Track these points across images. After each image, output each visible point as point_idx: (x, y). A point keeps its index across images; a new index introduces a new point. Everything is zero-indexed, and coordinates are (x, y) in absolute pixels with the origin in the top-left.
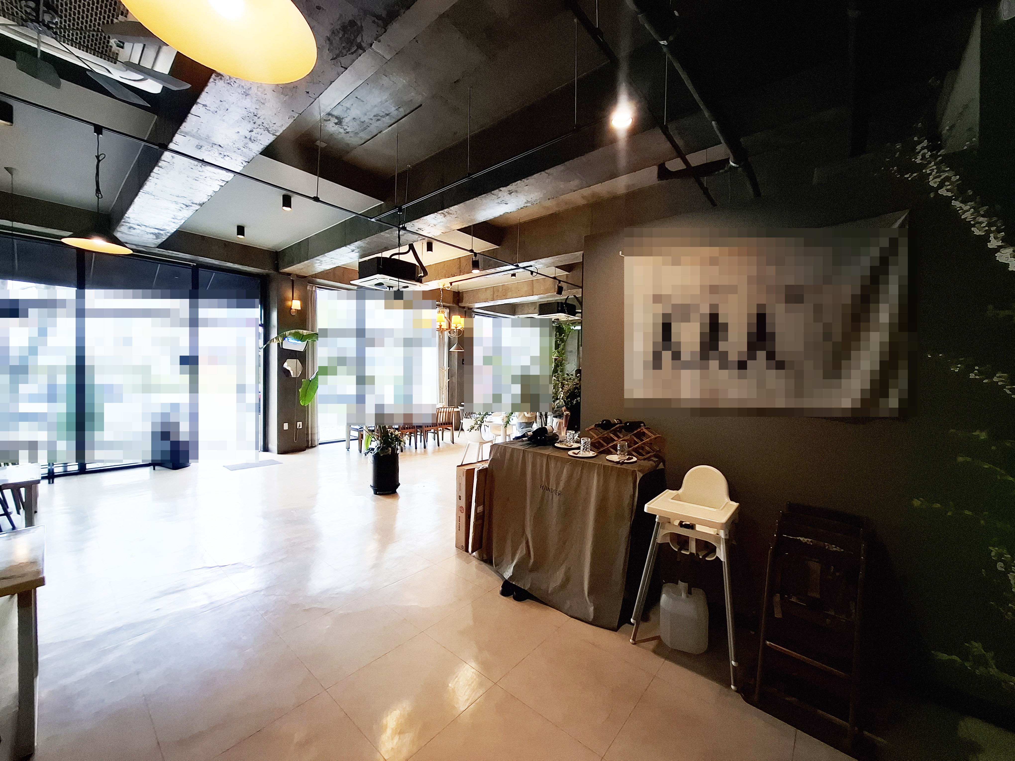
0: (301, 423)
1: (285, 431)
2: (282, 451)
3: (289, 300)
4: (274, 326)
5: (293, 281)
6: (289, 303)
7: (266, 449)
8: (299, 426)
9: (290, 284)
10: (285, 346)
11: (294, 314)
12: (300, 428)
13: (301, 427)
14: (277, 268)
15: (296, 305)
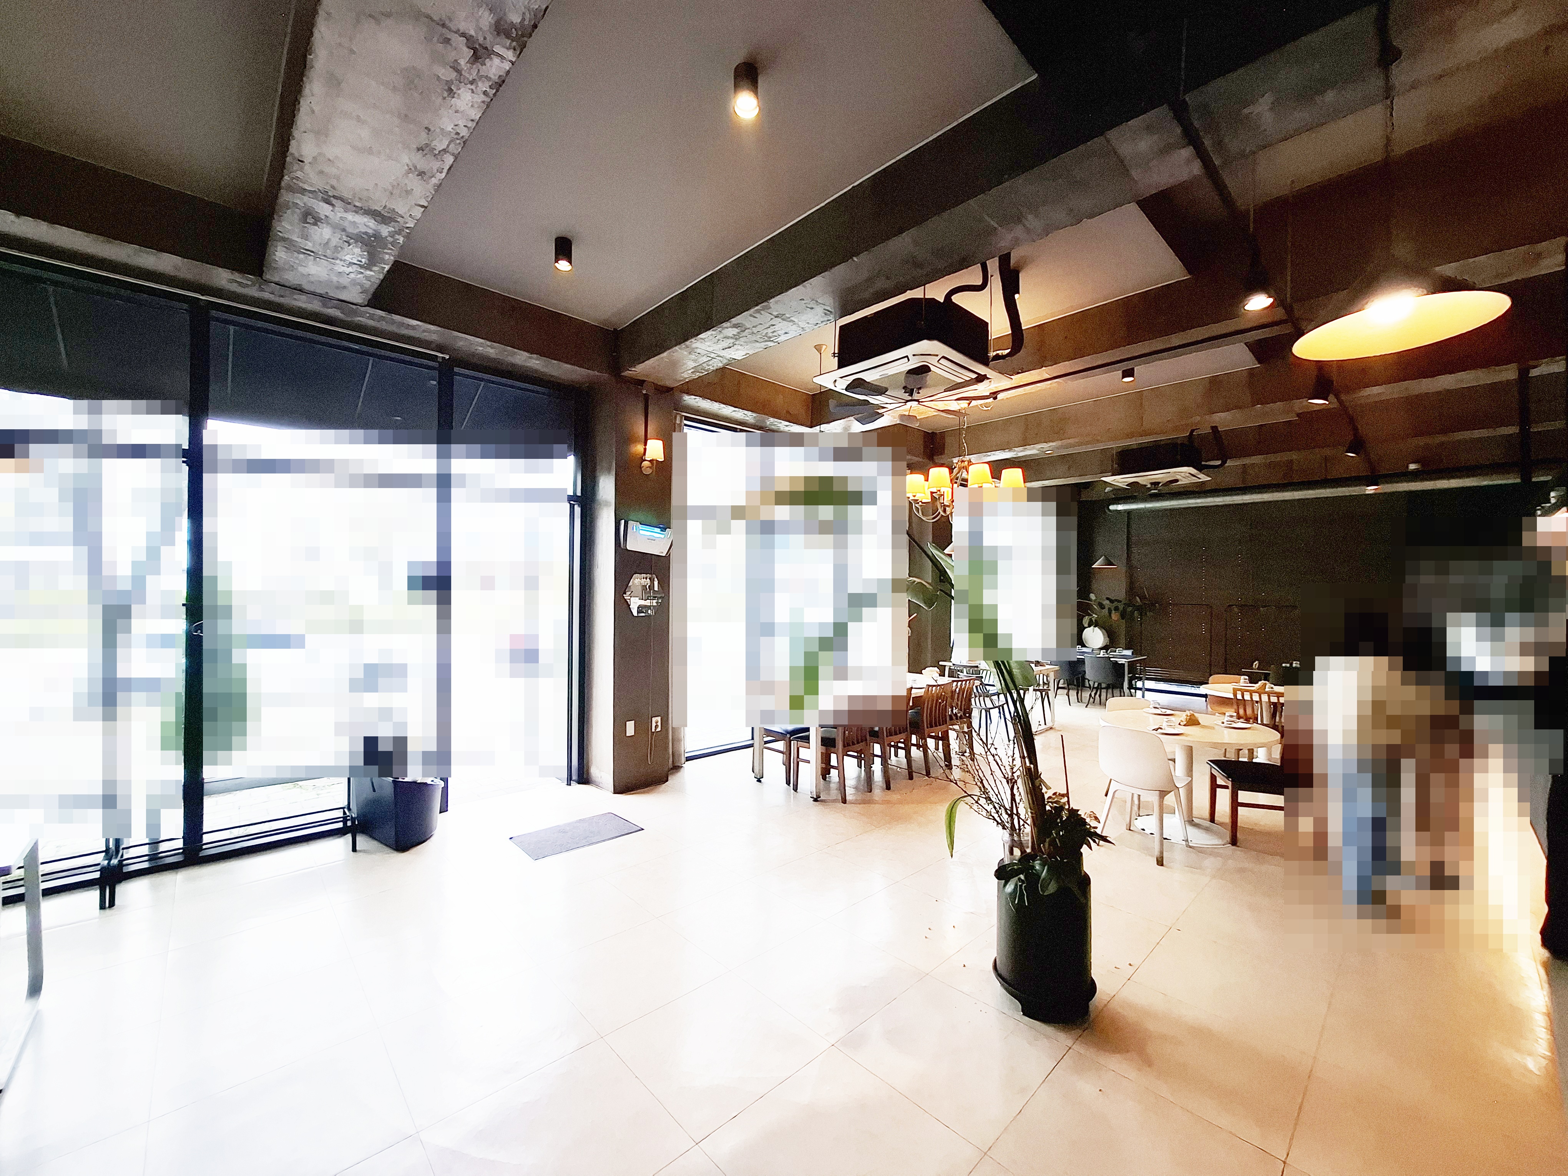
0: (659, 719)
1: (627, 738)
2: (622, 788)
3: (639, 442)
4: (607, 504)
5: (646, 397)
6: (640, 448)
7: (584, 778)
8: (656, 726)
9: (641, 406)
10: (632, 545)
11: (648, 472)
12: (657, 730)
13: (659, 729)
14: (616, 368)
15: (655, 450)
